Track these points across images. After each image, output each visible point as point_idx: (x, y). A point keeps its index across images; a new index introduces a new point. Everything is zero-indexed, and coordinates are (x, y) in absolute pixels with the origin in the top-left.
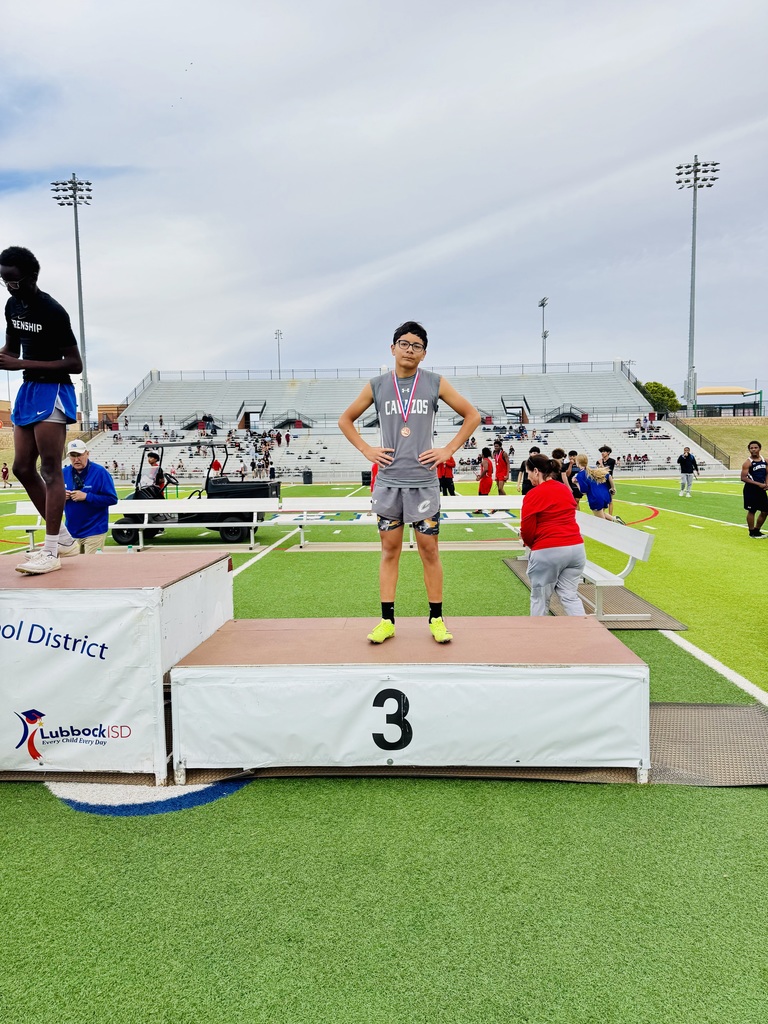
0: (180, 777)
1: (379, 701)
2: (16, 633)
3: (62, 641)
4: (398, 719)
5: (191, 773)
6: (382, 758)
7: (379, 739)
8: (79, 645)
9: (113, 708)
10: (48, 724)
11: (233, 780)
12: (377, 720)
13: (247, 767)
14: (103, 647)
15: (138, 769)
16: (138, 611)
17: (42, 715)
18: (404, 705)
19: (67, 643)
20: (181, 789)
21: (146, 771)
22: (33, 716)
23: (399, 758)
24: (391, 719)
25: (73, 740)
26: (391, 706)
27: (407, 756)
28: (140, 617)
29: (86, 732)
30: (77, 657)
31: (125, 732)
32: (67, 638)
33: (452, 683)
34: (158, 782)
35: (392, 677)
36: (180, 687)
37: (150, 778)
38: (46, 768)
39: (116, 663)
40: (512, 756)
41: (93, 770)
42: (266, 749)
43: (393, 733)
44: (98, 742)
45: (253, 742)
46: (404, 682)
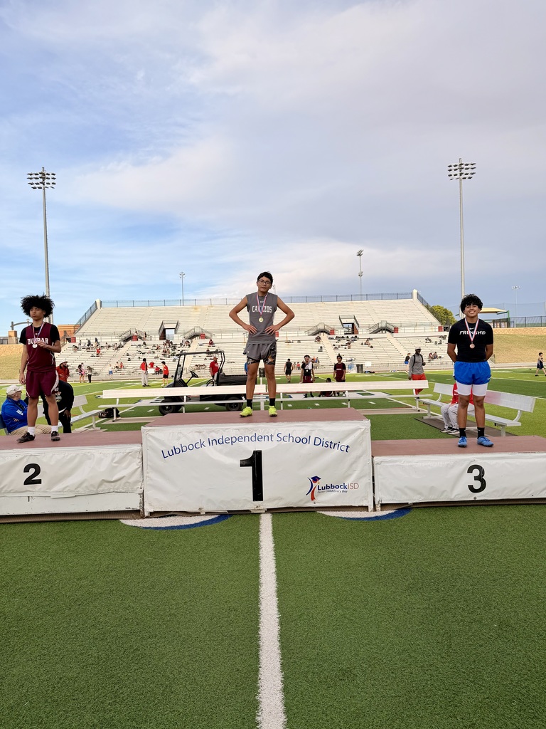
0: (378, 508)
1: (470, 470)
2: (308, 441)
3: (329, 444)
4: (480, 478)
5: (384, 506)
6: (472, 497)
7: (471, 488)
8: (336, 446)
9: (351, 475)
10: (321, 483)
11: (403, 509)
12: (470, 479)
13: (410, 502)
14: (348, 447)
15: (360, 504)
16: (362, 430)
17: (319, 479)
18: (482, 472)
19: (332, 445)
20: (380, 513)
21: (364, 505)
22: (315, 479)
23: (479, 496)
24: (476, 478)
25: (330, 491)
26: (476, 472)
27: (482, 495)
28: (363, 433)
29: (337, 487)
30: (336, 451)
31: (356, 486)
32: (331, 443)
33: (503, 461)
34: (370, 510)
35: (476, 460)
36: (378, 466)
37: (366, 508)
38: (317, 505)
39: (353, 454)
40: (530, 493)
41: (339, 505)
42: (420, 494)
43: (477, 485)
44: (343, 491)
45: (414, 490)
46: (482, 461)
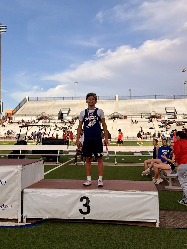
0: (25, 221)
1: (81, 200)
4: (86, 205)
6: (82, 217)
7: (81, 211)
9: (7, 199)
12: (80, 205)
13: (44, 218)
16: (16, 172)
18: (88, 201)
21: (15, 218)
23: (87, 217)
26: (85, 201)
31: (10, 206)
34: (18, 222)
35: (85, 193)
39: (9, 187)
40: (119, 217)
41: (1, 218)
42: (49, 213)
43: (85, 209)
44: (2, 209)
45: (46, 211)
46: (88, 194)
